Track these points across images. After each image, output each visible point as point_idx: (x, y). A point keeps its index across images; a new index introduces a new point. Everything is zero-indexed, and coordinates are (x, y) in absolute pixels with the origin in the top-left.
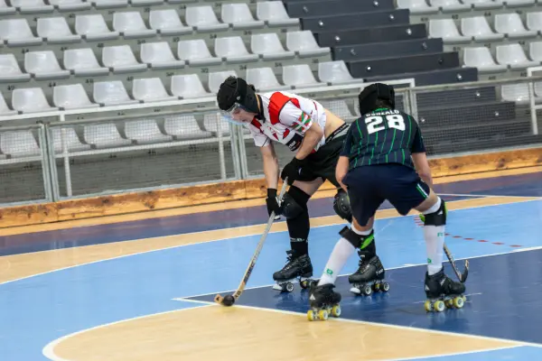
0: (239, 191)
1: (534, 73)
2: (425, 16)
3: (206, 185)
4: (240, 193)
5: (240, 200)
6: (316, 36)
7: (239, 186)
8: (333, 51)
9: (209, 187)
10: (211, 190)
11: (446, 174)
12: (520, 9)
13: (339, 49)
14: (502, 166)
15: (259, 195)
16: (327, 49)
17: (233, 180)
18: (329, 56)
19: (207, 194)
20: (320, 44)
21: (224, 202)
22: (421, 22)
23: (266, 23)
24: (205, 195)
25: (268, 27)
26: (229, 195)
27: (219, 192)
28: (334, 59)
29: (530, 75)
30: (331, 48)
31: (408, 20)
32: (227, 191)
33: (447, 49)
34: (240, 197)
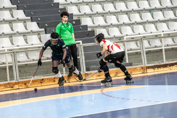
0: (16, 86)
1: (126, 38)
2: (79, 17)
3: (3, 83)
4: (16, 87)
5: (16, 89)
6: (38, 24)
7: (16, 83)
8: (45, 30)
9: (4, 84)
10: (5, 85)
11: (95, 78)
12: (115, 14)
13: (48, 29)
14: (116, 75)
15: (24, 87)
16: (43, 29)
17: (14, 81)
18: (44, 32)
19: (4, 87)
20: (40, 27)
21: (10, 90)
22: (78, 19)
23: (18, 19)
24: (3, 87)
25: (18, 20)
26: (12, 87)
27: (9, 86)
28: (46, 33)
29: (125, 39)
30: (45, 29)
31: (72, 18)
32: (12, 86)
33: (89, 29)
34: (17, 88)
